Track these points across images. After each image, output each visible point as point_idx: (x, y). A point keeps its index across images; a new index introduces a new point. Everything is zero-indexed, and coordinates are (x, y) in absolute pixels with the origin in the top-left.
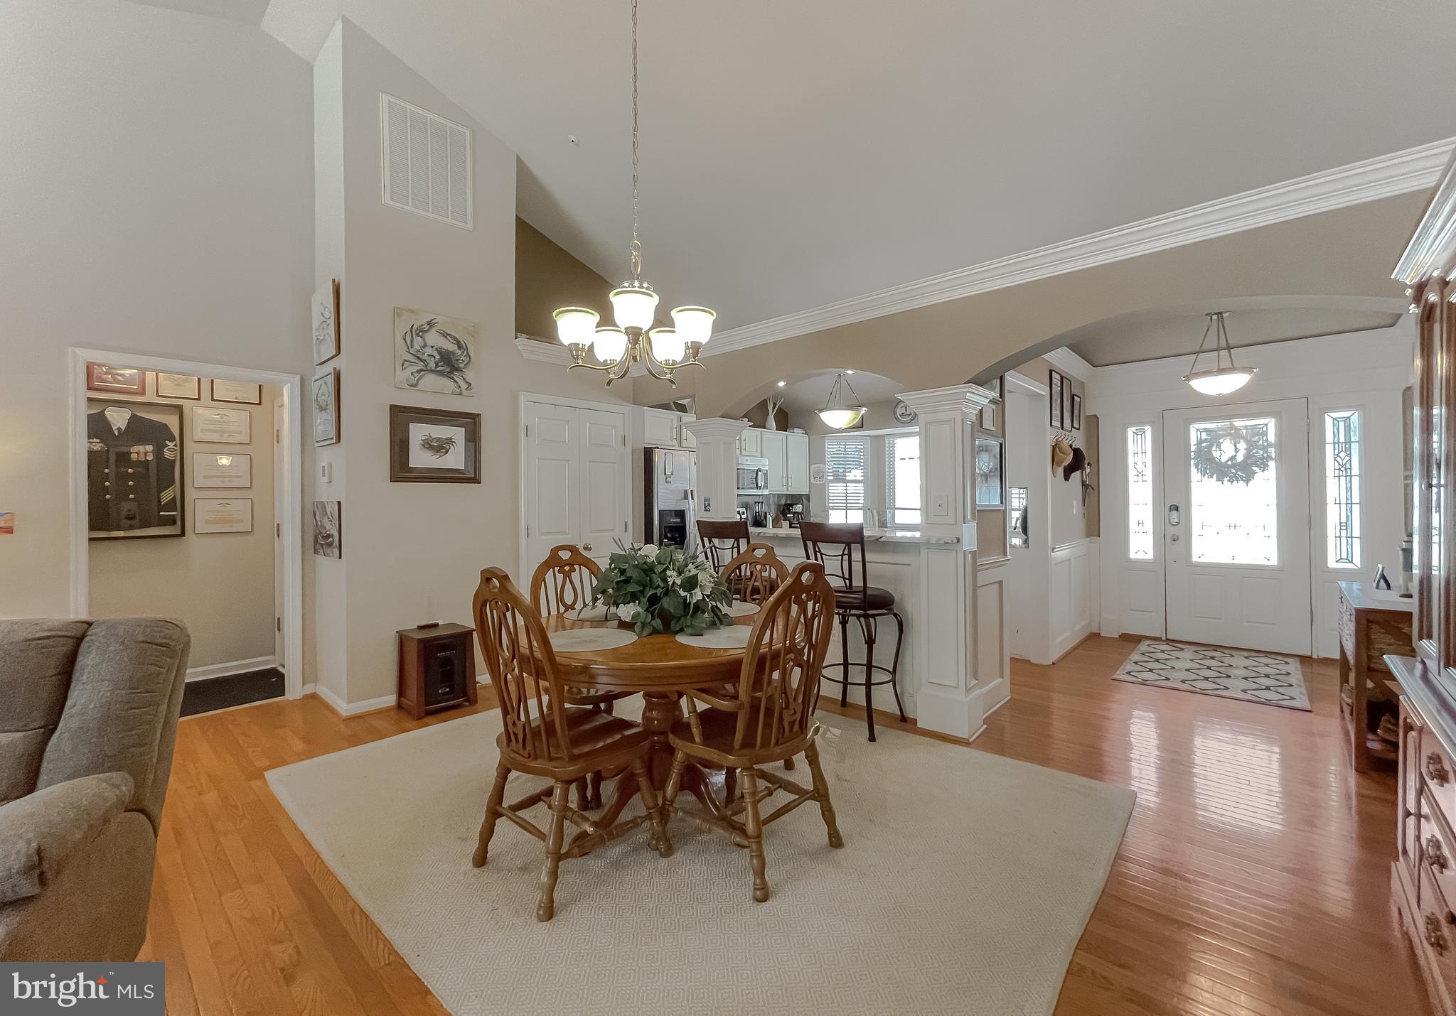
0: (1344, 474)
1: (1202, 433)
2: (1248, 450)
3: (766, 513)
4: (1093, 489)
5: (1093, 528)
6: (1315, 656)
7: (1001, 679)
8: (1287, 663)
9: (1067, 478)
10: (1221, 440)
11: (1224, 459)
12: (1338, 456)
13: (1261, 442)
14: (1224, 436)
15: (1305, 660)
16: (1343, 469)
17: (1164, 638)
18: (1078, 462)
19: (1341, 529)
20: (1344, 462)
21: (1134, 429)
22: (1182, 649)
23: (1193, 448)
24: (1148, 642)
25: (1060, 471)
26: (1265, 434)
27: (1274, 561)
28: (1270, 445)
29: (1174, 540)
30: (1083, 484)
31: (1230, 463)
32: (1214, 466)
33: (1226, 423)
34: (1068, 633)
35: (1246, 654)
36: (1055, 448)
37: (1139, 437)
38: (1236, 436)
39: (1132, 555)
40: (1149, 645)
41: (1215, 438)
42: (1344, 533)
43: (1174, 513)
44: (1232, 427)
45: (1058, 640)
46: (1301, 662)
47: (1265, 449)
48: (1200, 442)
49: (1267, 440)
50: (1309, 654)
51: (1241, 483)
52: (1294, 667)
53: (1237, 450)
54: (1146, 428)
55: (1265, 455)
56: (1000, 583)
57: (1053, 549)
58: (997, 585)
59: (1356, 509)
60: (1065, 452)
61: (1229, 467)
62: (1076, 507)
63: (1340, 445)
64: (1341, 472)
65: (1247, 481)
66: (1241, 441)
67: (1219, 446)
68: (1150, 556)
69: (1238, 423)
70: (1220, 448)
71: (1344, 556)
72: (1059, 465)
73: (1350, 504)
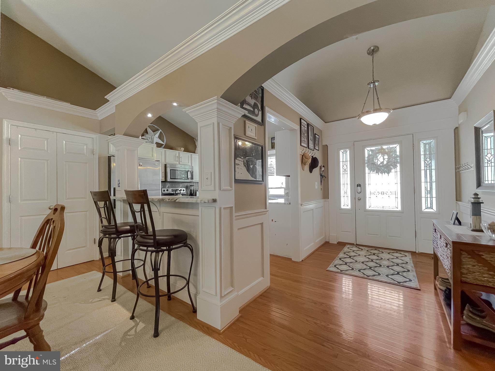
0: (429, 169)
1: (370, 152)
2: (389, 159)
3: (196, 190)
4: (326, 178)
5: (326, 195)
6: (417, 252)
7: (262, 278)
8: (406, 256)
9: (311, 171)
10: (378, 155)
11: (379, 163)
12: (426, 160)
13: (394, 155)
14: (378, 153)
15: (413, 253)
16: (428, 166)
17: (355, 244)
18: (314, 163)
19: (427, 194)
20: (429, 163)
21: (342, 151)
22: (362, 250)
23: (366, 159)
24: (348, 246)
25: (307, 167)
26: (395, 151)
27: (399, 209)
28: (397, 156)
29: (359, 200)
30: (321, 175)
31: (381, 165)
32: (375, 166)
33: (379, 147)
34: (313, 244)
35: (389, 251)
36: (303, 157)
37: (345, 154)
38: (383, 152)
39: (342, 207)
40: (348, 248)
41: (374, 155)
42: (429, 195)
43: (359, 187)
44: (382, 149)
45: (305, 249)
46: (412, 254)
47: (395, 158)
48: (369, 155)
49: (396, 154)
50: (415, 251)
51: (386, 174)
52: (408, 258)
53: (384, 159)
54: (347, 150)
55: (395, 161)
56: (262, 224)
57: (301, 205)
58: (260, 226)
59: (434, 185)
60: (307, 158)
61: (381, 166)
62: (317, 185)
63: (427, 155)
64: (427, 168)
65: (388, 173)
66: (386, 155)
67: (377, 157)
68: (349, 207)
69: (385, 147)
70: (377, 158)
71: (429, 206)
72: (305, 164)
73: (431, 183)
